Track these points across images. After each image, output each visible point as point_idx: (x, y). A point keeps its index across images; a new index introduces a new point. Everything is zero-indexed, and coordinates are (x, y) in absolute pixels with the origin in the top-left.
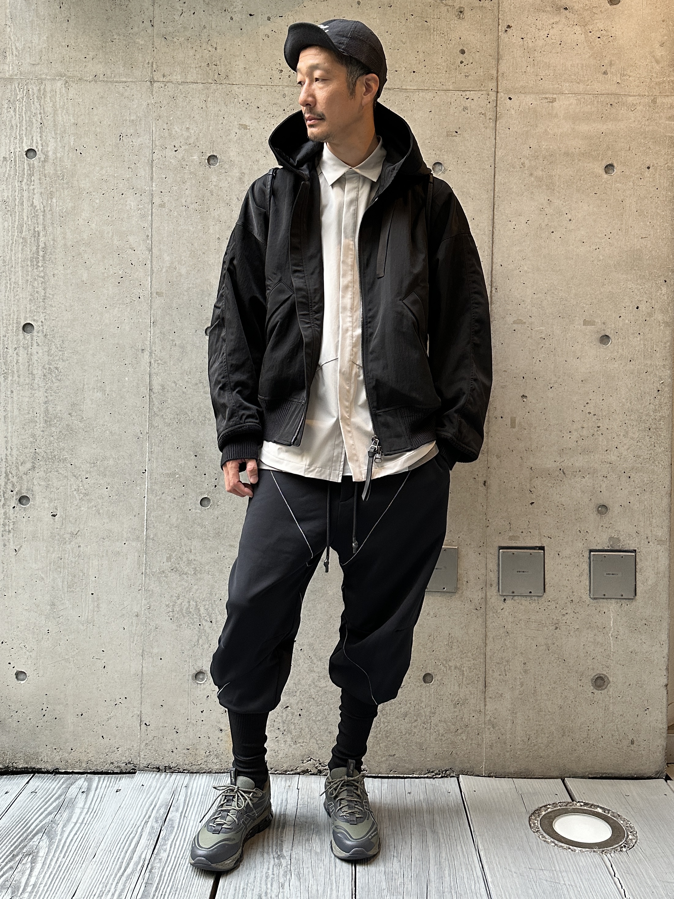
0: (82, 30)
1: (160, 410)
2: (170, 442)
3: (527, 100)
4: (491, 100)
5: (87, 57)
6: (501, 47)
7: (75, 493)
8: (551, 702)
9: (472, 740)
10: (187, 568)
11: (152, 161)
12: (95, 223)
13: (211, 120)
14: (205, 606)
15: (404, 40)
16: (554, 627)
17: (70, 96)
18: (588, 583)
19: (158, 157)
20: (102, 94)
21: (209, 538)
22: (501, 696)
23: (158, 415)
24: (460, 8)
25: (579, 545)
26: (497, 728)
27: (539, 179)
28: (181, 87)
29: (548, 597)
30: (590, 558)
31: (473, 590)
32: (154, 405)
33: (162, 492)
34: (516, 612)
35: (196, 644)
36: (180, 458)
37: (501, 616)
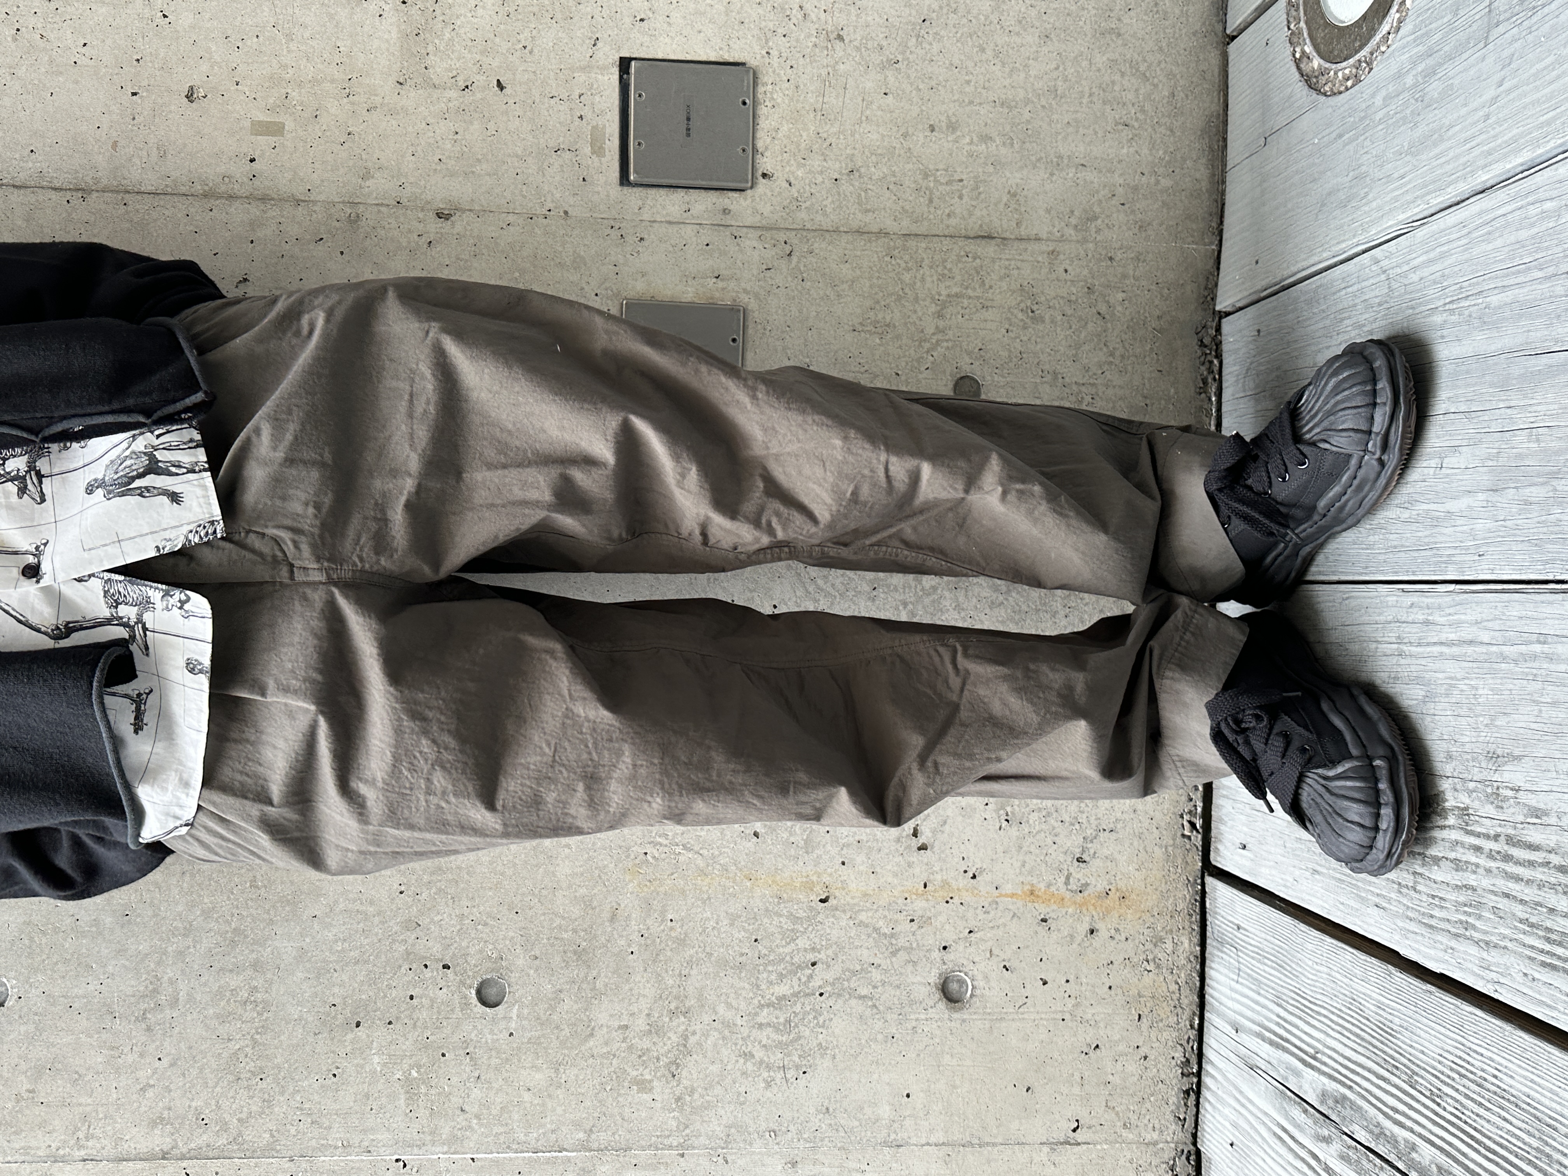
1: (225, 1127)
2: (316, 1097)
8: (1031, 61)
9: (1125, 276)
16: (838, 44)
21: (590, 978)
22: (1015, 195)
23: (240, 1134)
26: (1097, 209)
29: (758, 57)
31: (739, 263)
32: (208, 1146)
33: (459, 1112)
34: (798, 146)
35: (870, 1003)
36: (362, 1067)
37: (807, 188)
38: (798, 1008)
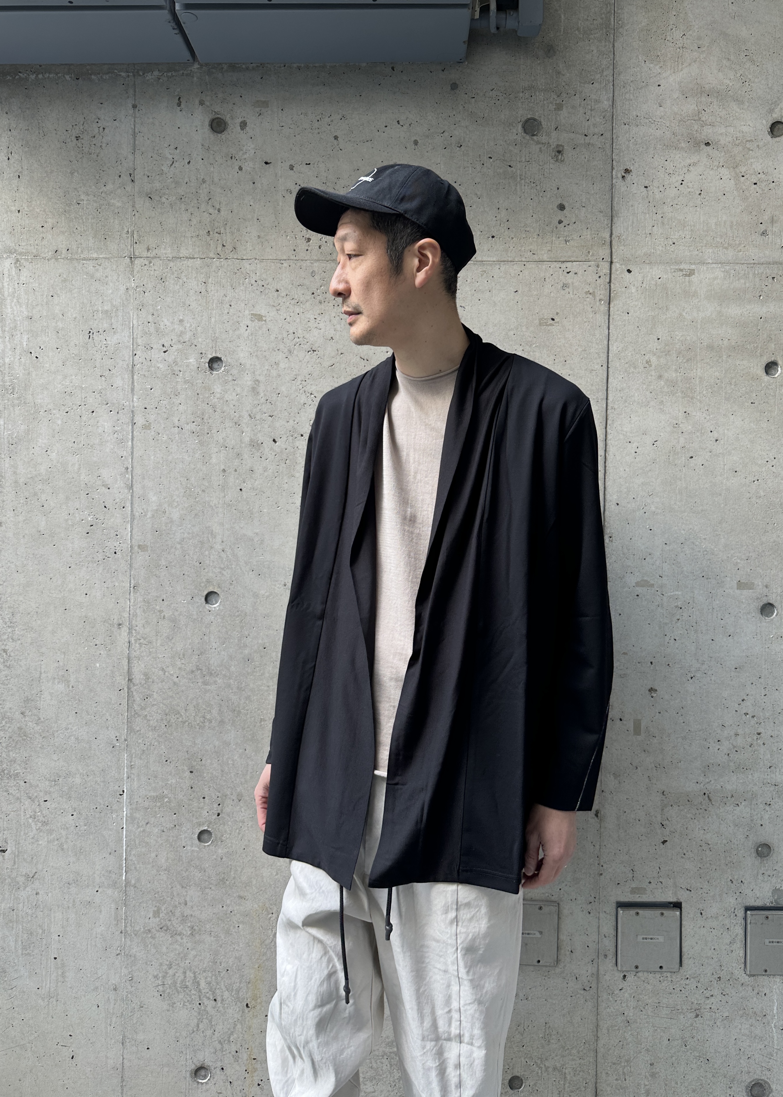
0: (38, 189)
1: (143, 709)
2: (156, 752)
3: (654, 273)
4: (601, 274)
5: (45, 226)
6: (616, 199)
7: (30, 821)
10: (182, 927)
11: (133, 366)
12: (56, 452)
13: (213, 309)
14: (206, 978)
15: (478, 193)
16: (694, 1015)
17: (23, 279)
18: (742, 953)
19: (140, 360)
20: (65, 276)
21: (211, 886)
23: (139, 716)
24: (558, 146)
25: (731, 901)
27: (673, 384)
28: (171, 264)
29: (686, 973)
30: (745, 918)
31: (579, 963)
32: (134, 701)
33: (146, 821)
34: (641, 994)
35: (195, 1029)
36: (170, 774)
37: (619, 999)
38: (193, 992)
